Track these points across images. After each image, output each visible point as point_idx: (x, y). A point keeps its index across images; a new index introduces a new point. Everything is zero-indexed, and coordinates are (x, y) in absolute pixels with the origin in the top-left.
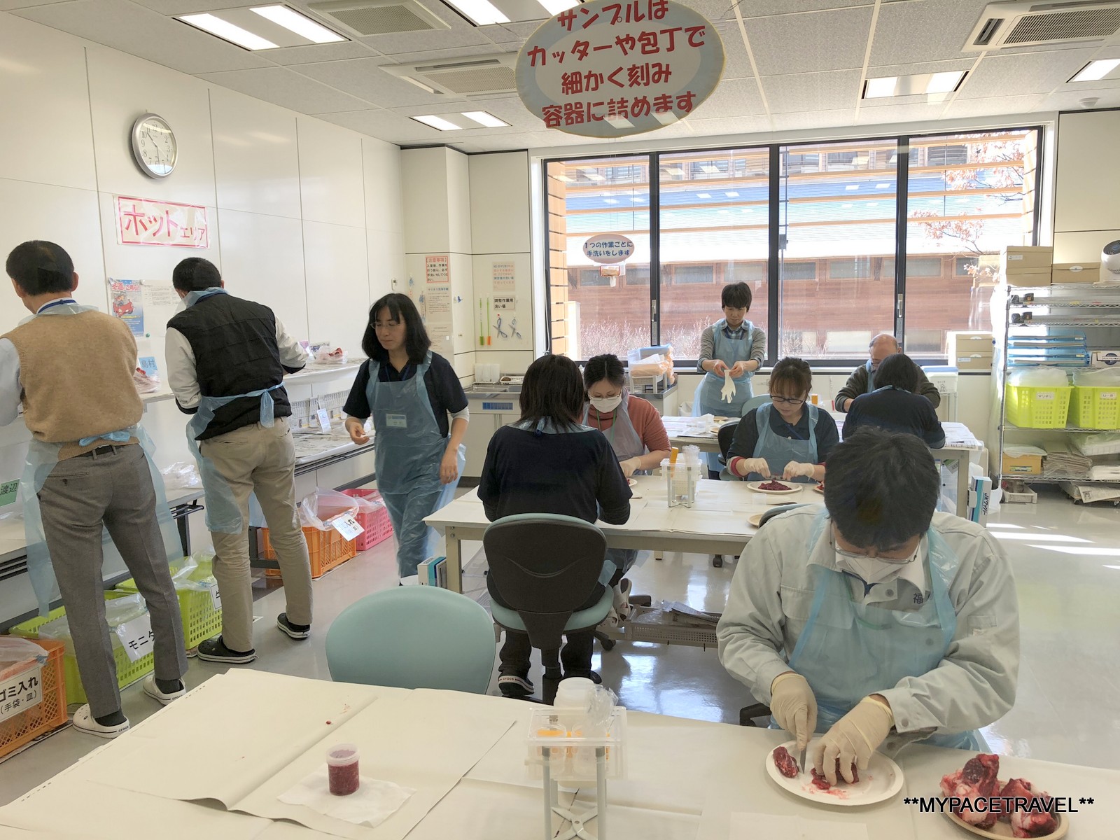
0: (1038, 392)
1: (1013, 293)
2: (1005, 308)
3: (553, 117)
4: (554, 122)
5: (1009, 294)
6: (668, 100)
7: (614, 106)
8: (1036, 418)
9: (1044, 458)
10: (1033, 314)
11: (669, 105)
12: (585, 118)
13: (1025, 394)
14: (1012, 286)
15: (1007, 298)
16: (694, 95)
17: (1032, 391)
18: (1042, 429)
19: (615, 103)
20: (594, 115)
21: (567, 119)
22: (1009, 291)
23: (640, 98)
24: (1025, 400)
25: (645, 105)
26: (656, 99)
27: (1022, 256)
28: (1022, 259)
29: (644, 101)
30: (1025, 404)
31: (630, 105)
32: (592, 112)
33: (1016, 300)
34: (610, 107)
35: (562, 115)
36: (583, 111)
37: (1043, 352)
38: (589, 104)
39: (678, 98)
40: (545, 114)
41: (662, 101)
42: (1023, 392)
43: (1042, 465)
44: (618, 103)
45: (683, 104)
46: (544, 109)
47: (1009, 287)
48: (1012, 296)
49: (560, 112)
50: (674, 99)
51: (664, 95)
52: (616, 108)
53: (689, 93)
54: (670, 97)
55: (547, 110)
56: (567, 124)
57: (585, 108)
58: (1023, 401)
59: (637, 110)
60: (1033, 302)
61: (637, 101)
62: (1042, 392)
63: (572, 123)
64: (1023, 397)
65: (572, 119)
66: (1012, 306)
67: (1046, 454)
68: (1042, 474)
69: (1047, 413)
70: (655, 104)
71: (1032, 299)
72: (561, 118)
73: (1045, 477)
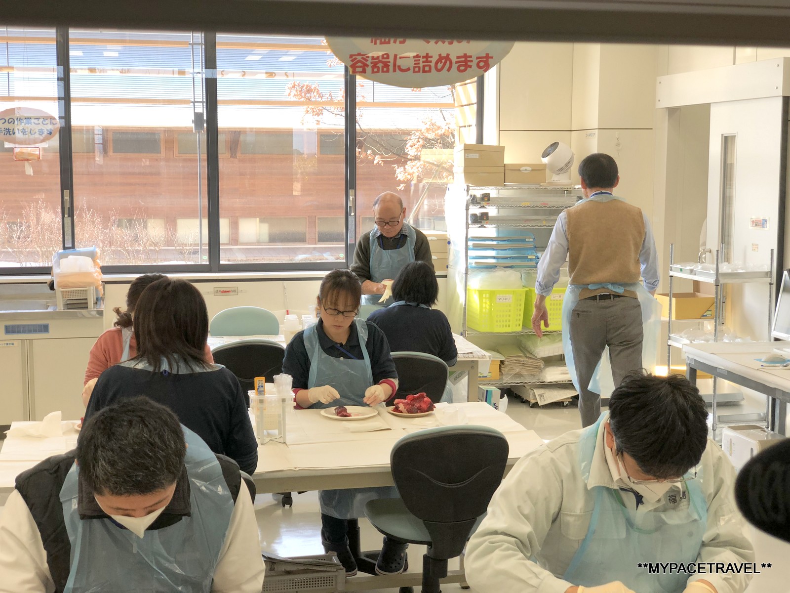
0: (498, 295)
1: (472, 192)
2: (465, 208)
3: (360, 64)
4: (361, 69)
5: (468, 194)
6: (468, 59)
7: (419, 60)
8: (497, 322)
9: (502, 362)
10: (490, 215)
11: (469, 64)
12: (391, 68)
13: (486, 298)
14: (470, 185)
15: (466, 198)
16: (492, 58)
17: (492, 294)
18: (501, 333)
19: (420, 57)
20: (399, 67)
21: (373, 68)
22: (468, 191)
23: (444, 55)
24: (486, 303)
25: (448, 62)
26: (458, 57)
27: (478, 155)
28: (478, 157)
29: (447, 58)
30: (486, 308)
31: (434, 60)
32: (398, 63)
33: (474, 201)
34: (415, 61)
35: (368, 63)
36: (389, 62)
37: (493, 253)
38: (396, 56)
39: (478, 58)
40: (352, 61)
41: (463, 59)
42: (484, 296)
43: (500, 371)
44: (424, 57)
45: (482, 64)
46: (351, 56)
47: (468, 187)
48: (471, 196)
49: (367, 61)
50: (474, 59)
51: (465, 55)
52: (421, 62)
53: (487, 55)
54: (471, 57)
55: (354, 57)
56: (373, 72)
57: (391, 59)
58: (484, 305)
59: (440, 66)
60: (489, 202)
61: (441, 58)
62: (501, 295)
63: (378, 72)
64: (484, 300)
65: (378, 68)
66: (471, 207)
67: (503, 359)
68: (501, 379)
69: (506, 316)
70: (457, 62)
71: (489, 200)
72: (367, 66)
73: (504, 382)
